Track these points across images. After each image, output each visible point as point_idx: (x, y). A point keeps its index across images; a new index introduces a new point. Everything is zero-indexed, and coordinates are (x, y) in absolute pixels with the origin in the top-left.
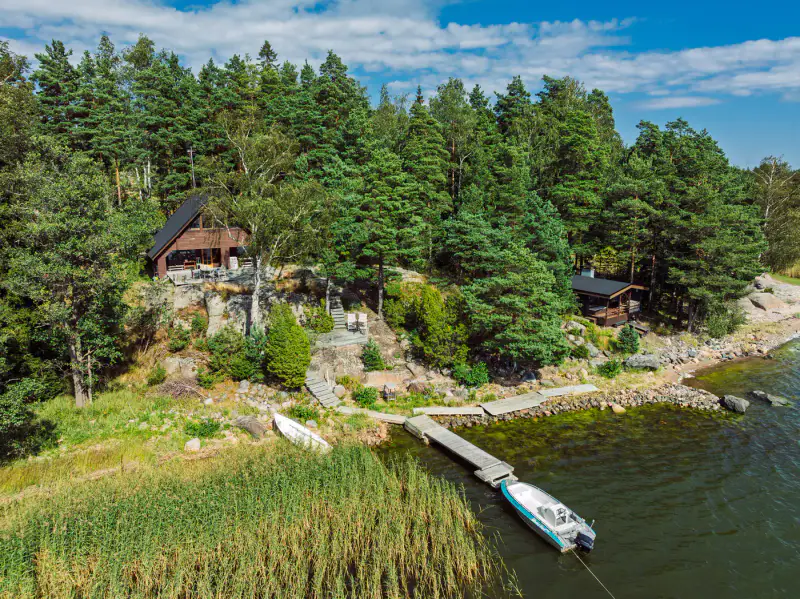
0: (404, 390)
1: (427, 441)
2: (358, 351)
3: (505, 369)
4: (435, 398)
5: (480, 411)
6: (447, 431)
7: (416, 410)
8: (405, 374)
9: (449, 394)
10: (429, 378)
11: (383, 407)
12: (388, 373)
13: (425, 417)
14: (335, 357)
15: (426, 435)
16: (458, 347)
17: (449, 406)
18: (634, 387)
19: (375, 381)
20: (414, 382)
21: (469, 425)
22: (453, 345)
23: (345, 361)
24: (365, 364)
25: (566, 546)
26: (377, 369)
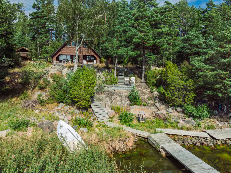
0: (152, 117)
1: (163, 154)
2: (127, 94)
3: (218, 111)
4: (172, 123)
5: (205, 135)
6: (181, 147)
7: (158, 130)
8: (153, 109)
9: (181, 121)
10: (168, 112)
11: (136, 125)
12: (143, 107)
13: (163, 135)
14: (113, 96)
15: (163, 148)
16: (188, 93)
17: (182, 129)
19: (135, 110)
20: (158, 112)
21: (198, 144)
22: (185, 92)
23: (118, 98)
24: (131, 101)
26: (137, 105)
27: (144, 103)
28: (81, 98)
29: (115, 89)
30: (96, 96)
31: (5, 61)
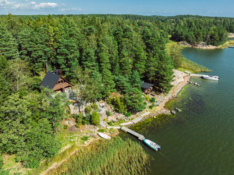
2: (105, 113)
4: (123, 121)
5: (132, 123)
6: (128, 129)
7: (121, 124)
8: (115, 116)
9: (125, 119)
10: (120, 116)
12: (112, 116)
13: (123, 126)
14: (102, 116)
15: (126, 131)
17: (126, 122)
18: (156, 111)
21: (131, 126)
23: (104, 116)
24: (107, 115)
25: (157, 150)
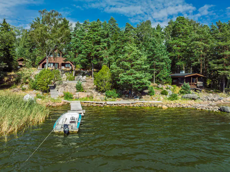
8: (90, 94)
10: (98, 95)
14: (66, 86)
17: (94, 101)
27: (86, 91)
28: (42, 84)
29: (68, 82)
30: (57, 86)
31: (3, 65)
